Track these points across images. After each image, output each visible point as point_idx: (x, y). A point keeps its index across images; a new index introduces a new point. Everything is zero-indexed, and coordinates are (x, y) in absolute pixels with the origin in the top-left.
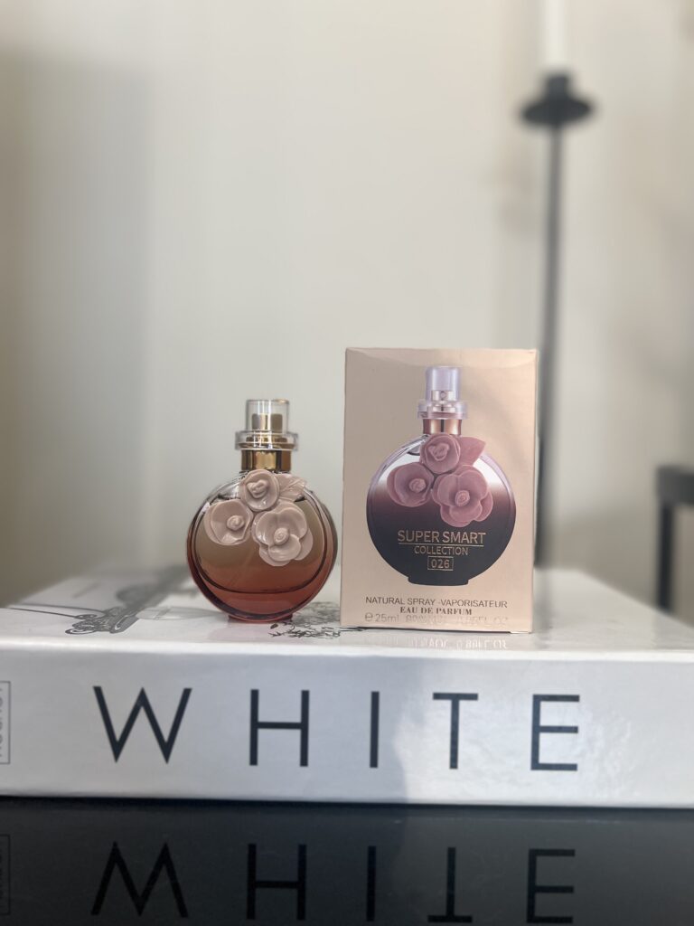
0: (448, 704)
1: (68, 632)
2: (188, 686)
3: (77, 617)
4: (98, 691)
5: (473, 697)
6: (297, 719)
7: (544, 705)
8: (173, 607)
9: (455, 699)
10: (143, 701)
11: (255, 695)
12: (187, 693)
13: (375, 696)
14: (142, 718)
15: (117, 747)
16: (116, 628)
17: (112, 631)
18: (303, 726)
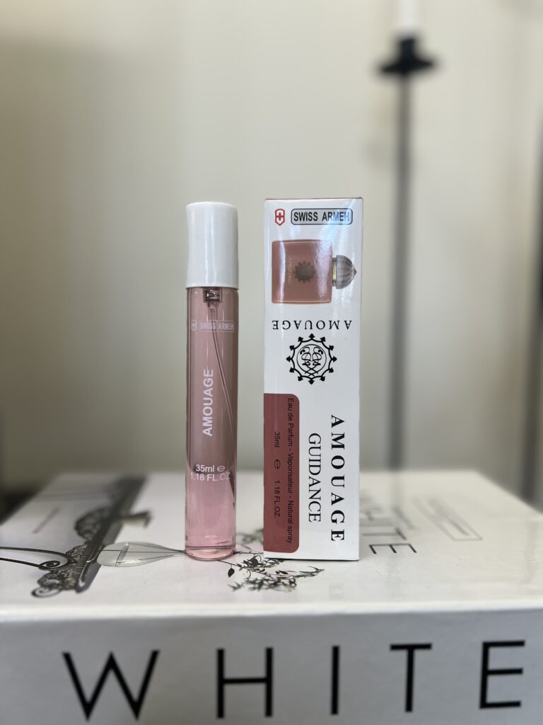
0: (403, 654)
1: (34, 594)
2: (155, 648)
3: (41, 567)
4: (67, 658)
5: (427, 647)
6: (261, 673)
7: (493, 652)
9: (411, 649)
10: (111, 665)
11: (221, 654)
12: (154, 655)
13: (336, 651)
14: (112, 679)
15: (88, 707)
16: (81, 584)
17: (79, 590)
18: (268, 680)
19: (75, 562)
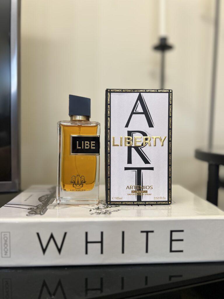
0: (145, 234)
2: (66, 231)
3: (28, 209)
4: (38, 234)
5: (152, 232)
6: (100, 240)
7: (174, 233)
9: (147, 232)
10: (52, 236)
11: (87, 233)
12: (65, 234)
13: (123, 233)
14: (52, 242)
15: (44, 251)
16: (42, 213)
19: (39, 208)
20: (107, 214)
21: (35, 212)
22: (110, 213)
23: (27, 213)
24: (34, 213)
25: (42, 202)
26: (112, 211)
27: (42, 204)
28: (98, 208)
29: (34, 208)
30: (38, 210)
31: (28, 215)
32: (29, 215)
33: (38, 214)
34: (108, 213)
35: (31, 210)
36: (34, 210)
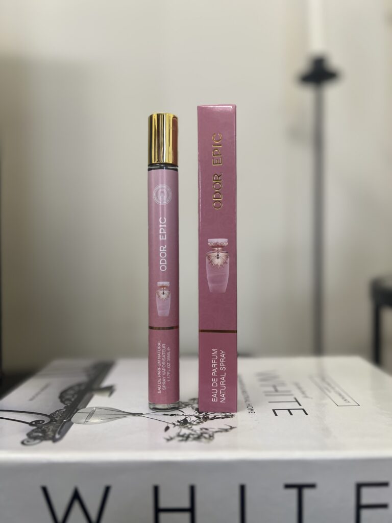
0: (294, 492)
1: (23, 443)
2: (108, 483)
3: (31, 424)
4: (45, 490)
5: (312, 486)
6: (186, 504)
7: (365, 491)
8: (96, 408)
9: (300, 488)
10: (76, 496)
11: (156, 490)
12: (107, 490)
13: (243, 489)
14: (76, 508)
16: (57, 436)
17: (55, 440)
18: (191, 510)
19: (56, 421)
20: (203, 440)
21: (44, 432)
22: (210, 436)
23: (25, 437)
24: (40, 435)
25: (66, 403)
26: (217, 432)
27: (64, 410)
28: (185, 423)
29: (43, 421)
30: (51, 427)
31: (25, 442)
32: (28, 442)
33: (50, 439)
34: (207, 436)
35: (34, 428)
36: (42, 427)
